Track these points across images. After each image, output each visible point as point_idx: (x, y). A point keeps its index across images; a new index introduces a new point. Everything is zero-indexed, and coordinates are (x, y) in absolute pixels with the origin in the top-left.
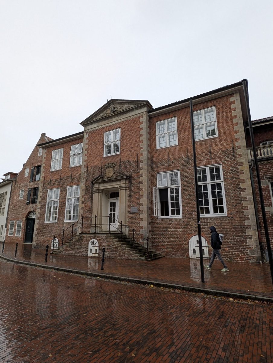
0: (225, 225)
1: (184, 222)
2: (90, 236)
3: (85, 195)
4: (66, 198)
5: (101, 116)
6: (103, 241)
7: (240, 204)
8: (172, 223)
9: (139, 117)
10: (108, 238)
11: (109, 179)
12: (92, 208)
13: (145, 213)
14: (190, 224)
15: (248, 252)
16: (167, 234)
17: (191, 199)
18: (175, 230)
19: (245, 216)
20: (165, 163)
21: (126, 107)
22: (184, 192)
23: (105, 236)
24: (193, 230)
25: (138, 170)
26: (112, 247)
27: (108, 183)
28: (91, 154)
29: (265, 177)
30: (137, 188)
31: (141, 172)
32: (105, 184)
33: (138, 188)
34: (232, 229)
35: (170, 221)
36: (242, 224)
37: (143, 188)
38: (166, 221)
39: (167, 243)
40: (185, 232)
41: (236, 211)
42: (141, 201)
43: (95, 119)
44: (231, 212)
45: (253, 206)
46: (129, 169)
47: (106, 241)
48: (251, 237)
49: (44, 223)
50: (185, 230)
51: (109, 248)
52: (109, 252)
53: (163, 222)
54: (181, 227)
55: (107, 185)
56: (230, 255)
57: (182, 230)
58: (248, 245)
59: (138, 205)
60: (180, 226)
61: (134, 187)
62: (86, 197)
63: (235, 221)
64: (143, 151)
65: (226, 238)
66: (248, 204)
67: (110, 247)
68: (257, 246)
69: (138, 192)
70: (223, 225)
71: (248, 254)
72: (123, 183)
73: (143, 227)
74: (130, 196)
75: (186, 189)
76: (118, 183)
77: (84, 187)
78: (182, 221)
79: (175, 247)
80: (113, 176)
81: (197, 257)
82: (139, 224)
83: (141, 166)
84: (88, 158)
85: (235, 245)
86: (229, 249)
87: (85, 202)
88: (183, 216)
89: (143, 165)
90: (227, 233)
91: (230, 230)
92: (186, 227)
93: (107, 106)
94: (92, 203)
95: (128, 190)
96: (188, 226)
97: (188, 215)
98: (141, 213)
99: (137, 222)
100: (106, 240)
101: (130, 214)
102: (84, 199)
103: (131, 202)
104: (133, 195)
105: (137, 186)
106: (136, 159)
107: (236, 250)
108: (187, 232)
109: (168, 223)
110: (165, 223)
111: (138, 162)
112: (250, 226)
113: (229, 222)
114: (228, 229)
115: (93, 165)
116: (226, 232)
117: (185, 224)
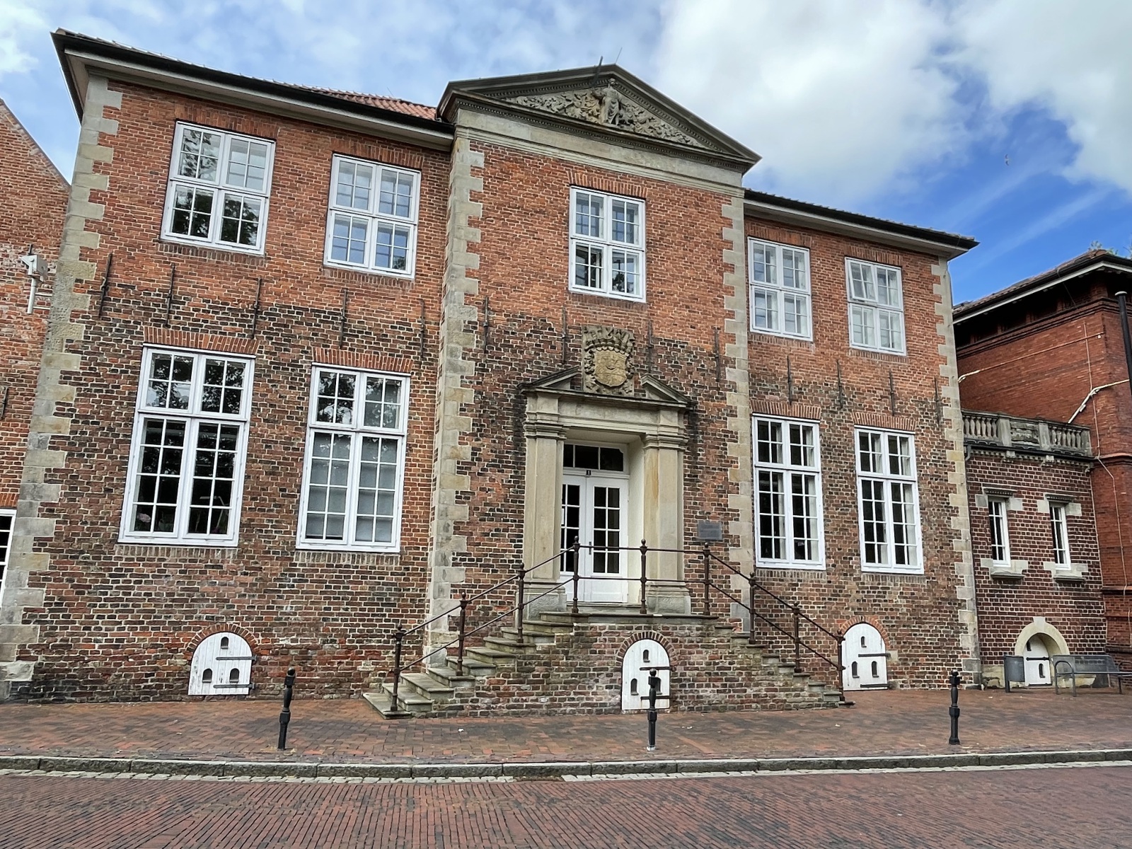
0: (921, 598)
1: (829, 582)
2: (631, 628)
3: (473, 435)
4: (305, 425)
5: (552, 103)
6: (690, 647)
7: (949, 545)
8: (797, 585)
9: (718, 197)
10: (708, 635)
11: (605, 392)
12: (518, 499)
13: (745, 546)
14: (845, 591)
15: (960, 665)
16: (785, 617)
17: (848, 516)
18: (807, 607)
19: (956, 576)
20: (777, 386)
21: (667, 130)
22: (830, 493)
23: (698, 629)
24: (853, 609)
25: (718, 389)
26: (730, 669)
27: (602, 411)
28: (502, 254)
29: (983, 488)
30: (718, 452)
31: (731, 399)
32: (585, 407)
33: (721, 456)
34: (933, 607)
35: (793, 578)
36: (952, 597)
37: (737, 458)
38: (783, 578)
39: (785, 647)
40: (833, 612)
41: (942, 564)
42: (733, 501)
43: (520, 100)
44: (932, 565)
45: (970, 553)
46: (686, 377)
47: (703, 647)
48: (966, 629)
49: (115, 540)
50: (833, 609)
51: (717, 674)
52: (714, 686)
53: (774, 580)
54: (824, 599)
55: (598, 417)
56: (930, 673)
57: (825, 607)
58: (961, 648)
59: (721, 516)
60: (820, 595)
61: (705, 447)
62: (485, 444)
63: (939, 587)
64: (735, 325)
65: (923, 631)
66: (963, 549)
67: (719, 669)
68: (976, 648)
69: (721, 470)
70: (916, 598)
71: (961, 669)
72: (669, 423)
73: (740, 596)
74: (691, 480)
75: (837, 485)
76: (646, 418)
77: (470, 396)
78: (824, 580)
79: (807, 661)
80: (626, 385)
81: (862, 686)
82: (725, 582)
83: (728, 378)
84: (486, 264)
85: (939, 648)
86: (927, 660)
87: (475, 469)
88: (827, 565)
89: (736, 375)
90: (925, 619)
91: (930, 611)
92: (836, 600)
93: (587, 80)
94: (519, 480)
95: (686, 453)
96: (839, 596)
97: (841, 562)
98: (734, 545)
99: (720, 577)
100: (701, 641)
101: (694, 544)
102: (473, 454)
103: (695, 499)
104: (702, 477)
105: (718, 448)
106: (709, 347)
107: (940, 662)
108: (836, 613)
109: (787, 584)
110: (778, 584)
111: (720, 361)
112: (965, 601)
113: (929, 590)
114: (926, 607)
115: (517, 307)
116: (922, 614)
117: (834, 591)
